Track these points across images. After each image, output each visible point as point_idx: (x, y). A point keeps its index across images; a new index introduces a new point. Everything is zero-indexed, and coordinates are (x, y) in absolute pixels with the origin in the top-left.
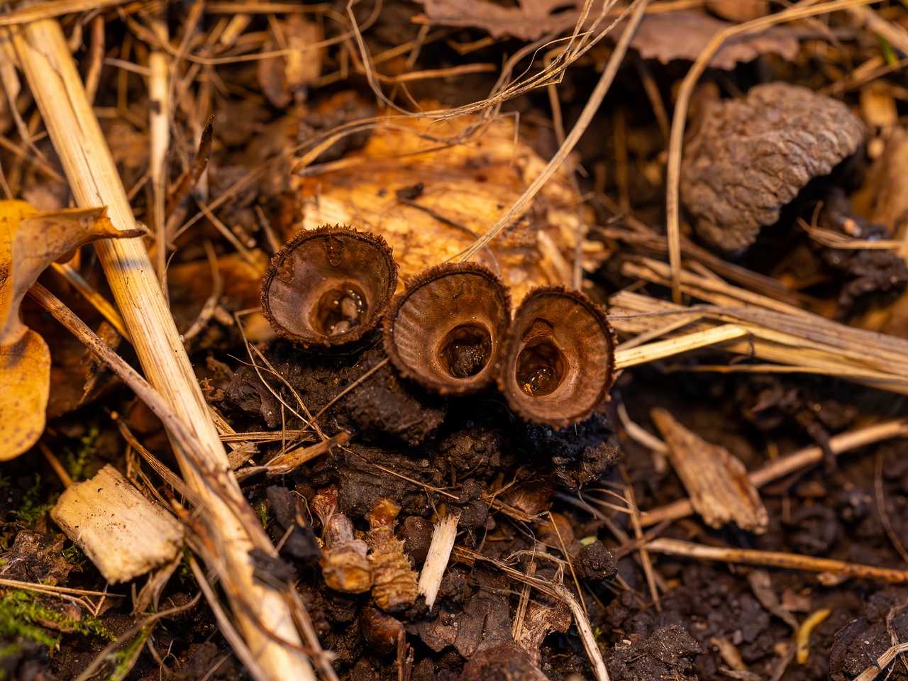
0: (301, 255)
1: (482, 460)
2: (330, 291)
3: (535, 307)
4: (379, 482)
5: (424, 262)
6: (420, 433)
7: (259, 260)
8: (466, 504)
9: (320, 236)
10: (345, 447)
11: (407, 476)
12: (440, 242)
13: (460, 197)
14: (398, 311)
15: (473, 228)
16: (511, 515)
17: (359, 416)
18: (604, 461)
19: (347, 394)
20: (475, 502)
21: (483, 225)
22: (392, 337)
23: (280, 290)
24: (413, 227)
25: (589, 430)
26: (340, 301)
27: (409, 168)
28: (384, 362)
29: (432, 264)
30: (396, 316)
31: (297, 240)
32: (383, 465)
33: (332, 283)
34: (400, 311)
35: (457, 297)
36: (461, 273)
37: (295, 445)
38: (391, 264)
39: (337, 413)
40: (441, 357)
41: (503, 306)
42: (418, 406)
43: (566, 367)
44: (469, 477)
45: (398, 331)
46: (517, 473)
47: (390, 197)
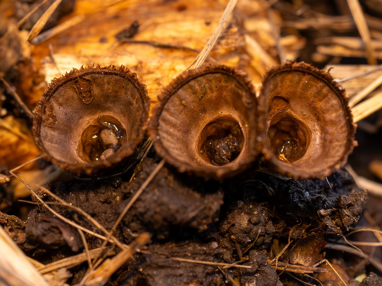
0: (57, 101)
1: (260, 231)
2: (88, 128)
3: (271, 87)
4: (180, 272)
5: (159, 84)
6: (206, 217)
7: (13, 125)
8: (257, 271)
9: (70, 80)
10: (144, 250)
11: (203, 260)
12: (167, 64)
13: (170, 26)
14: (158, 121)
15: (191, 45)
16: (296, 271)
17: (152, 217)
18: (359, 203)
19: (135, 203)
20: (263, 268)
21: (198, 41)
22: (160, 142)
23: (49, 135)
24: (140, 58)
25: (336, 185)
26: (99, 134)
27: (117, 17)
28: (160, 166)
29: (166, 83)
30: (158, 125)
31: (51, 89)
32: (180, 257)
33: (88, 121)
34: (160, 121)
35: (202, 97)
36: (202, 75)
37: (100, 260)
38: (139, 85)
39: (129, 223)
40: (202, 153)
41: (246, 91)
42: (197, 196)
43: (307, 133)
44: (252, 248)
45: (164, 138)
46: (290, 235)
47: (112, 42)
